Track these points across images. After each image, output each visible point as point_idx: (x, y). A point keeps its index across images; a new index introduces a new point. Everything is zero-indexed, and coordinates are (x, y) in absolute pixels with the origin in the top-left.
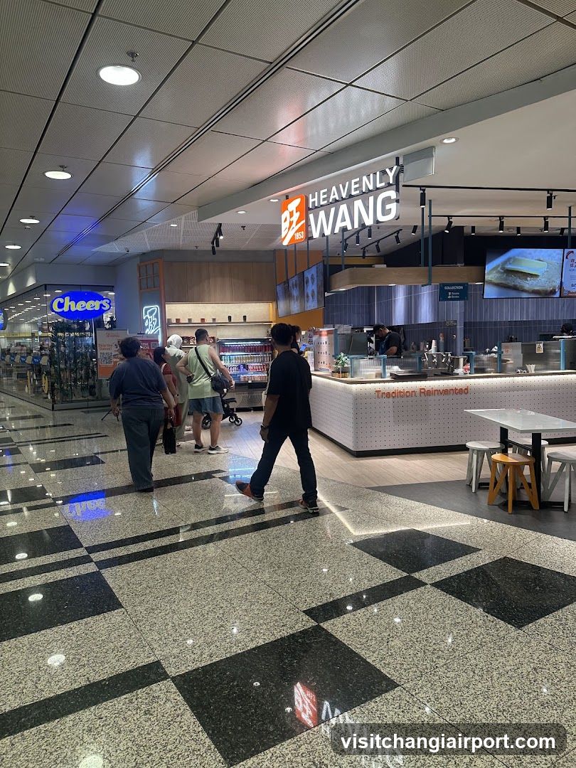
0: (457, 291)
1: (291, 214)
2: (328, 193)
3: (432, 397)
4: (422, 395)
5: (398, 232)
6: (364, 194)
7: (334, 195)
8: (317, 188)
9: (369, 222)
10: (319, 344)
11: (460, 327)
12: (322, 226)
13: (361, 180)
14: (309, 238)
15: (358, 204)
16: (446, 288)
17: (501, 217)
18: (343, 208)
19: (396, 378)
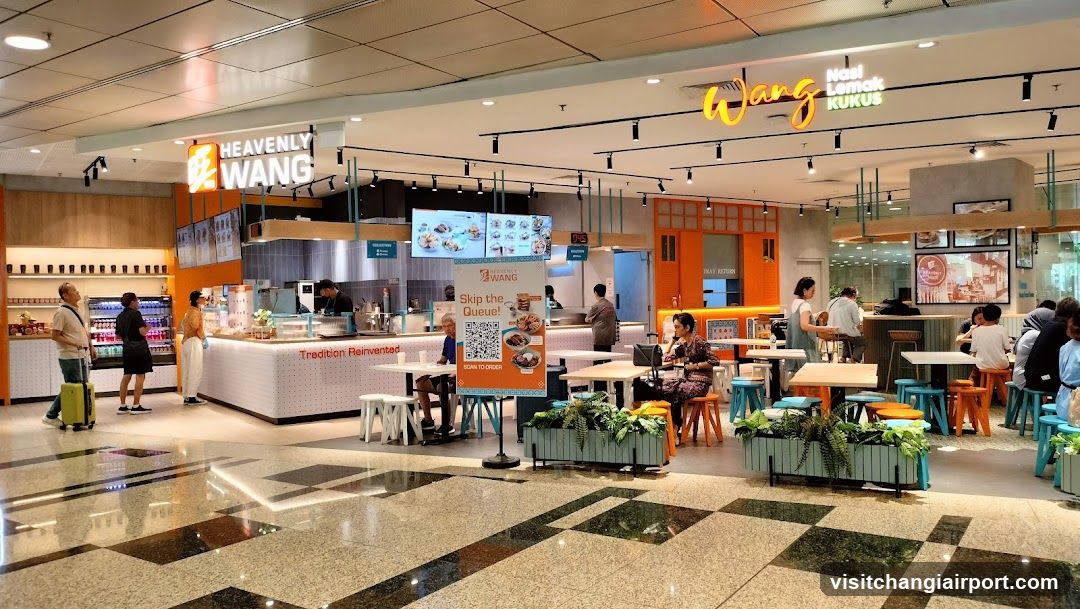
0: (385, 248)
1: (200, 161)
2: (242, 146)
3: (361, 357)
4: (352, 354)
5: (332, 177)
6: (279, 153)
7: (248, 149)
8: (231, 139)
9: (285, 181)
10: (235, 302)
11: (403, 286)
12: (236, 178)
13: (275, 141)
14: (221, 187)
15: (273, 162)
16: (375, 245)
17: (434, 176)
18: (258, 163)
19: (325, 338)
